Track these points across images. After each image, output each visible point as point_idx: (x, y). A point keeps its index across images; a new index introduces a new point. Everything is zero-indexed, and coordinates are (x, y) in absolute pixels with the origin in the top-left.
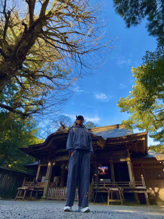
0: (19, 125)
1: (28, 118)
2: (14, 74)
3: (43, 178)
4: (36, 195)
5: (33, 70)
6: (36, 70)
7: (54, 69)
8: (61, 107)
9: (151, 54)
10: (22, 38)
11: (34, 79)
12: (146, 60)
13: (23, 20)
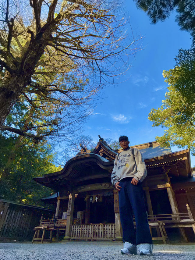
0: (32, 151)
1: (41, 141)
2: (21, 90)
3: (64, 213)
4: (57, 235)
5: (44, 84)
6: (48, 84)
7: (68, 81)
8: (79, 126)
9: (185, 52)
10: (28, 48)
11: (46, 94)
12: (179, 60)
13: (29, 27)
